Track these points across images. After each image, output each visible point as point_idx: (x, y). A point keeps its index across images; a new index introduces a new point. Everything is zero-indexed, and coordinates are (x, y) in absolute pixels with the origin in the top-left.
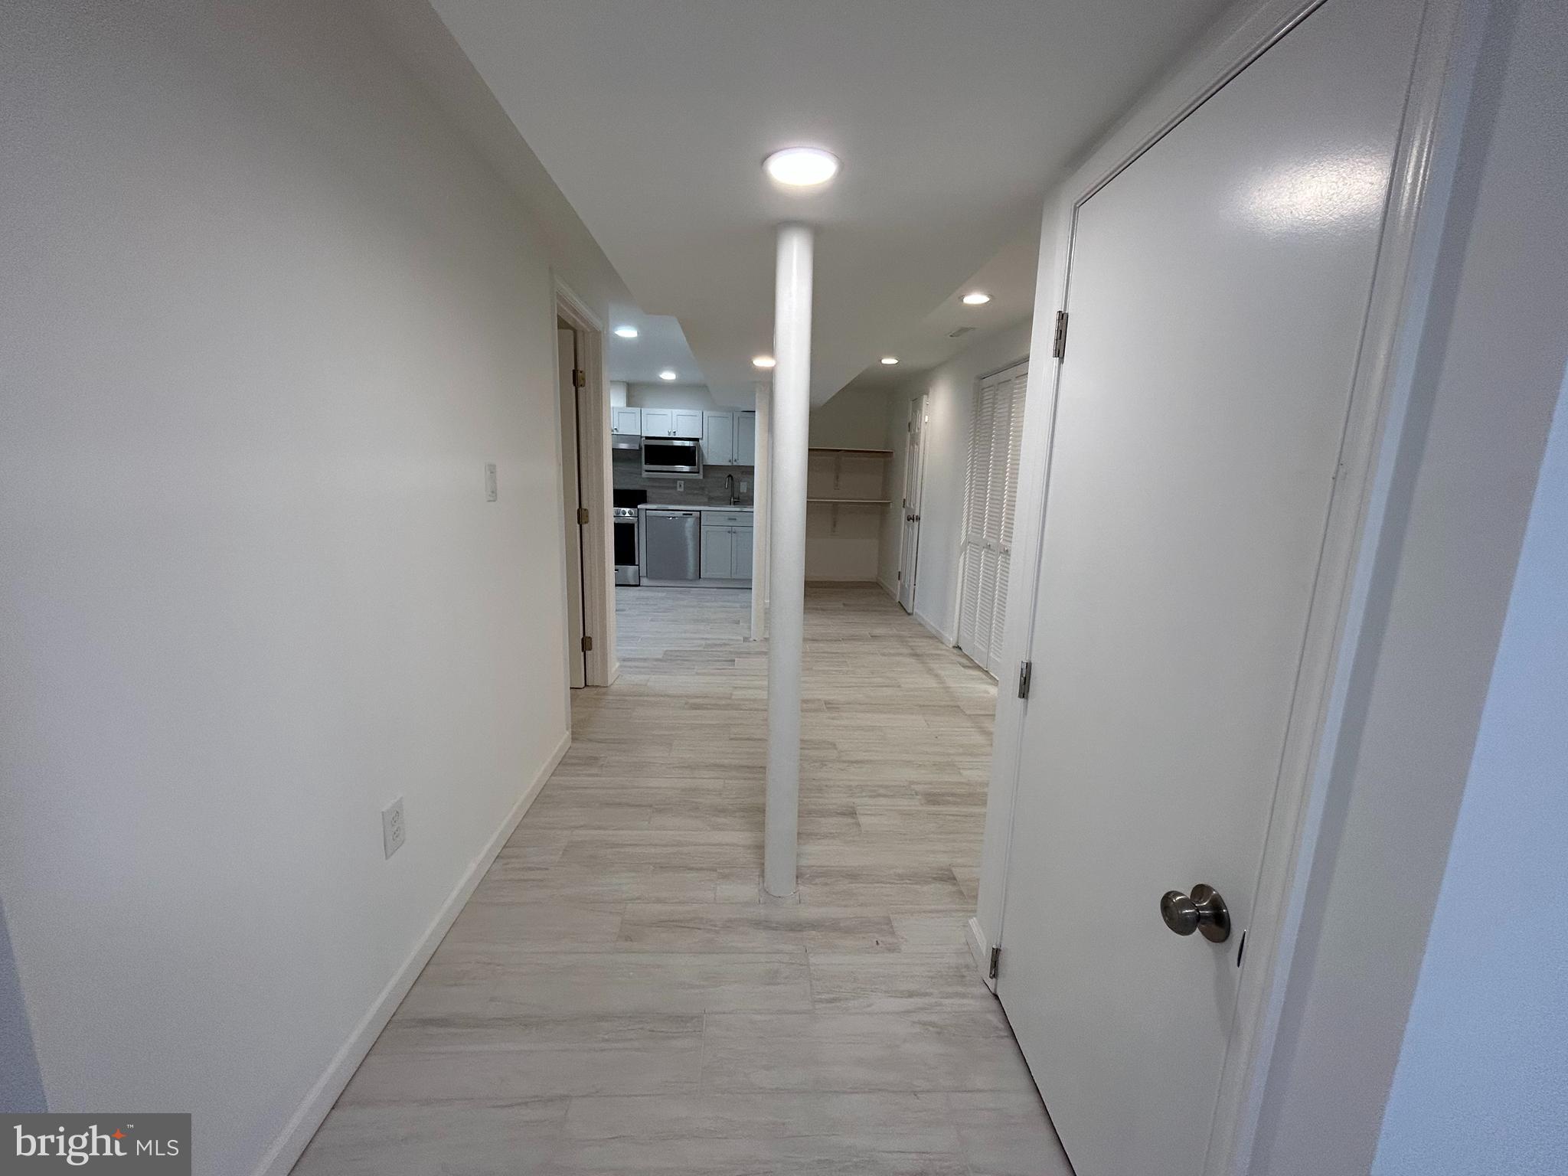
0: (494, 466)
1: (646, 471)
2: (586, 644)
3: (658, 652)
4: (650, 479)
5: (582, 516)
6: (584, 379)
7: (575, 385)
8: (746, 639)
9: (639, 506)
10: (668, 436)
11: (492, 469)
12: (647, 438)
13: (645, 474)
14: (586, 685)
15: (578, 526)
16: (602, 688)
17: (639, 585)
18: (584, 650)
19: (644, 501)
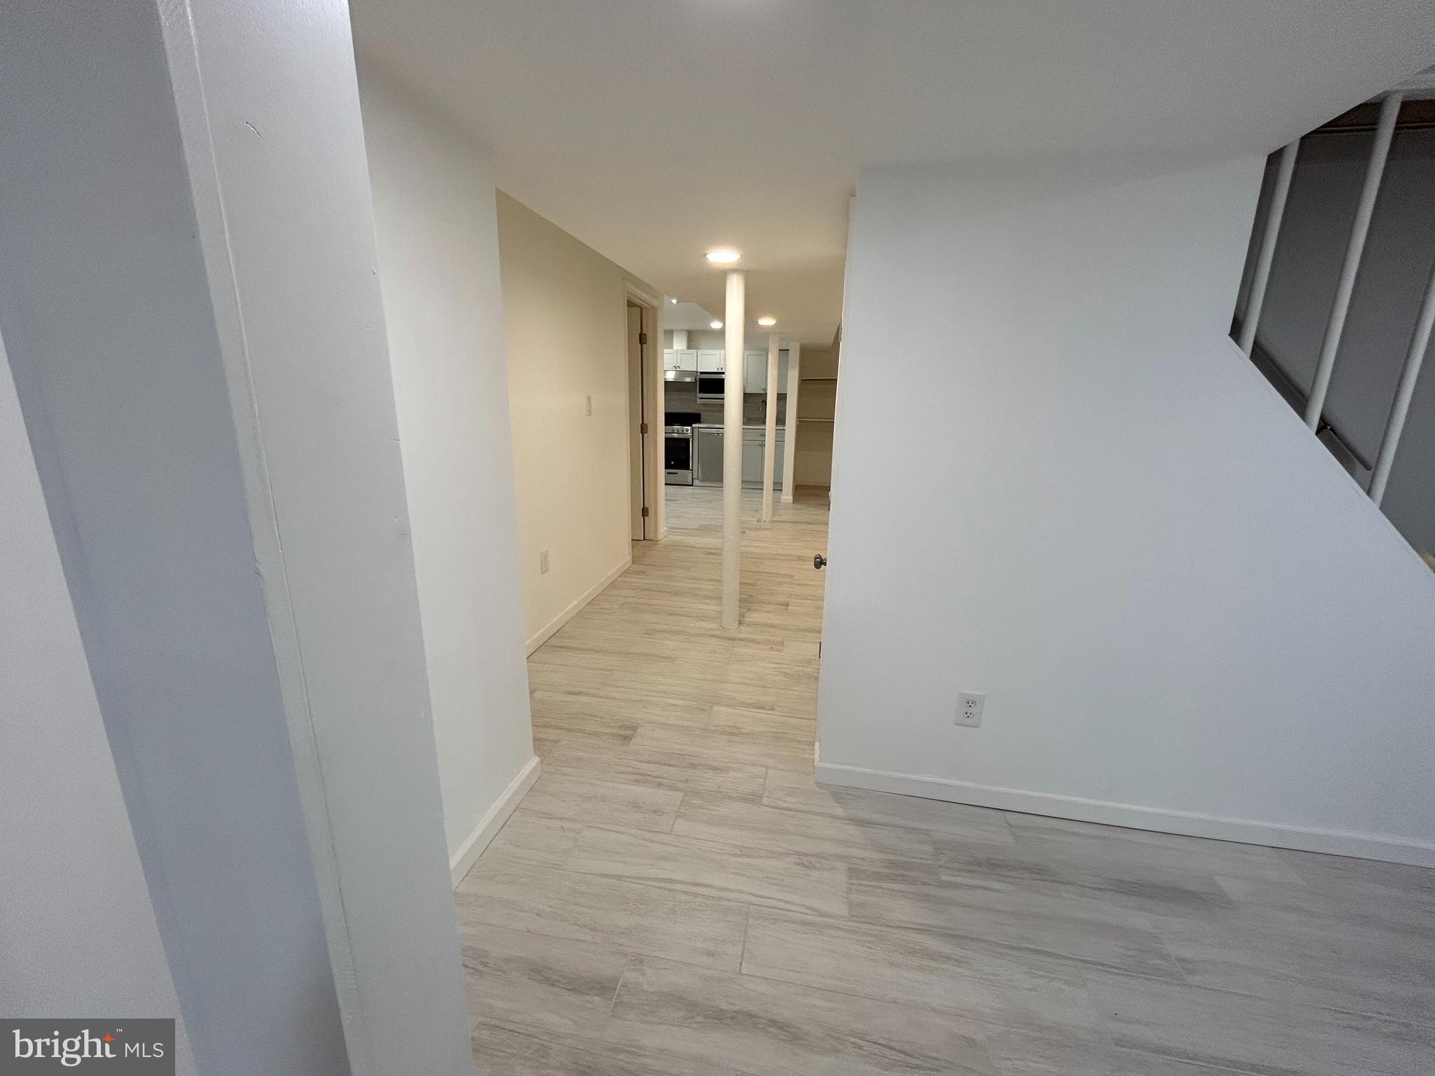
0: (590, 397)
1: (701, 398)
2: (645, 512)
3: (696, 525)
4: (704, 404)
5: (644, 428)
6: (646, 339)
7: (640, 343)
8: (759, 521)
9: (693, 425)
10: (716, 371)
11: (589, 399)
12: (702, 373)
13: (699, 401)
14: (644, 539)
15: (641, 435)
16: (654, 541)
17: (692, 485)
18: (643, 516)
19: (699, 421)
